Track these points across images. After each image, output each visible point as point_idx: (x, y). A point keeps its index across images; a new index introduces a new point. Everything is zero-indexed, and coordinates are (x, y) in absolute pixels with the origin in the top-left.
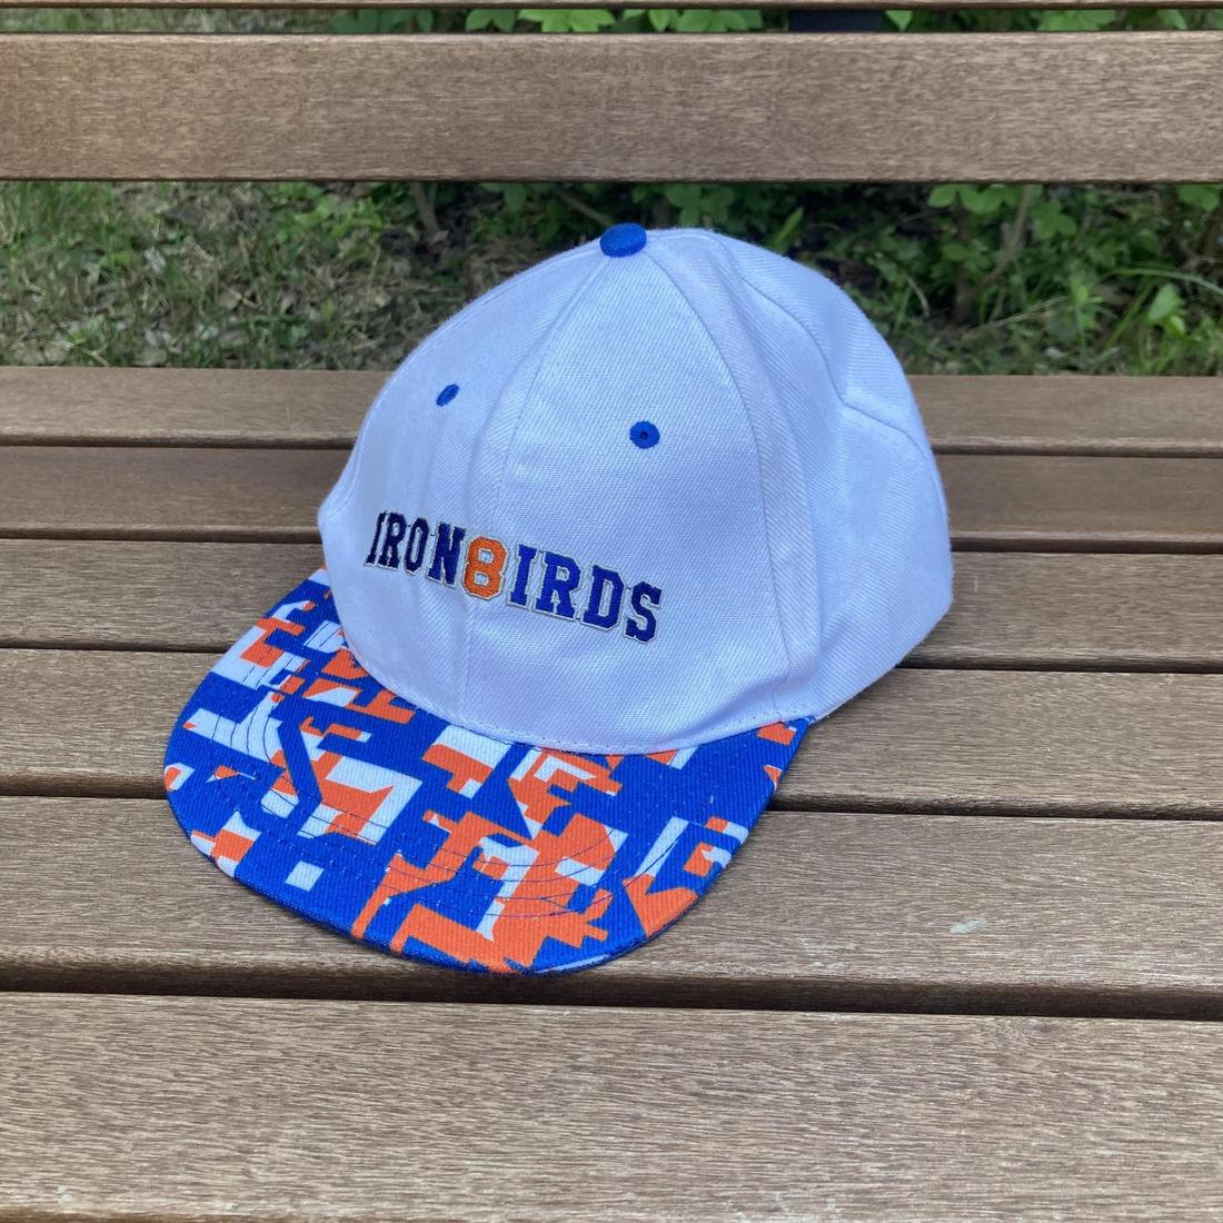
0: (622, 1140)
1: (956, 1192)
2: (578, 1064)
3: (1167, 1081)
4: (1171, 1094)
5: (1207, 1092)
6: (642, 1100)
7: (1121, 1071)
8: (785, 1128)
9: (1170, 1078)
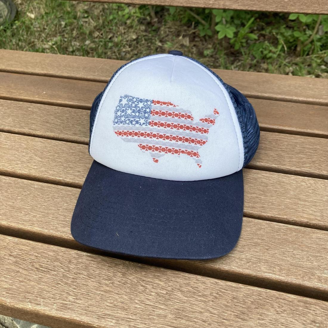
0: (11, 277)
1: (90, 309)
2: (11, 254)
3: (168, 289)
4: (167, 293)
5: (178, 294)
6: (22, 267)
7: (156, 284)
8: (54, 282)
9: (170, 289)
